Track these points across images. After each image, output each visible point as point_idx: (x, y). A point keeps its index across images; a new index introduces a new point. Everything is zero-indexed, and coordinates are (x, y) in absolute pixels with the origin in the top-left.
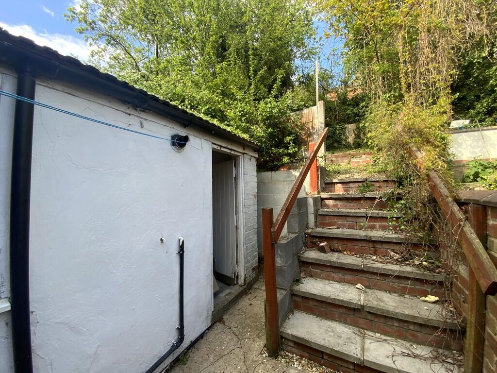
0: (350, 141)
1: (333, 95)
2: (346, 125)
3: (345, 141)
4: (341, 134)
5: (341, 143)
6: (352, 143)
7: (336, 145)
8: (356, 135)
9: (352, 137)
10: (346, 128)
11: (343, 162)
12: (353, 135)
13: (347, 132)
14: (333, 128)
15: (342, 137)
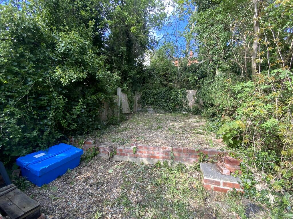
0: (190, 105)
1: (177, 62)
2: (187, 91)
3: (186, 105)
4: (182, 97)
5: (182, 106)
6: (191, 107)
7: (177, 107)
8: (195, 100)
9: (192, 101)
10: (187, 93)
11: (188, 160)
12: (193, 100)
13: (187, 96)
14: (175, 92)
15: (183, 101)
